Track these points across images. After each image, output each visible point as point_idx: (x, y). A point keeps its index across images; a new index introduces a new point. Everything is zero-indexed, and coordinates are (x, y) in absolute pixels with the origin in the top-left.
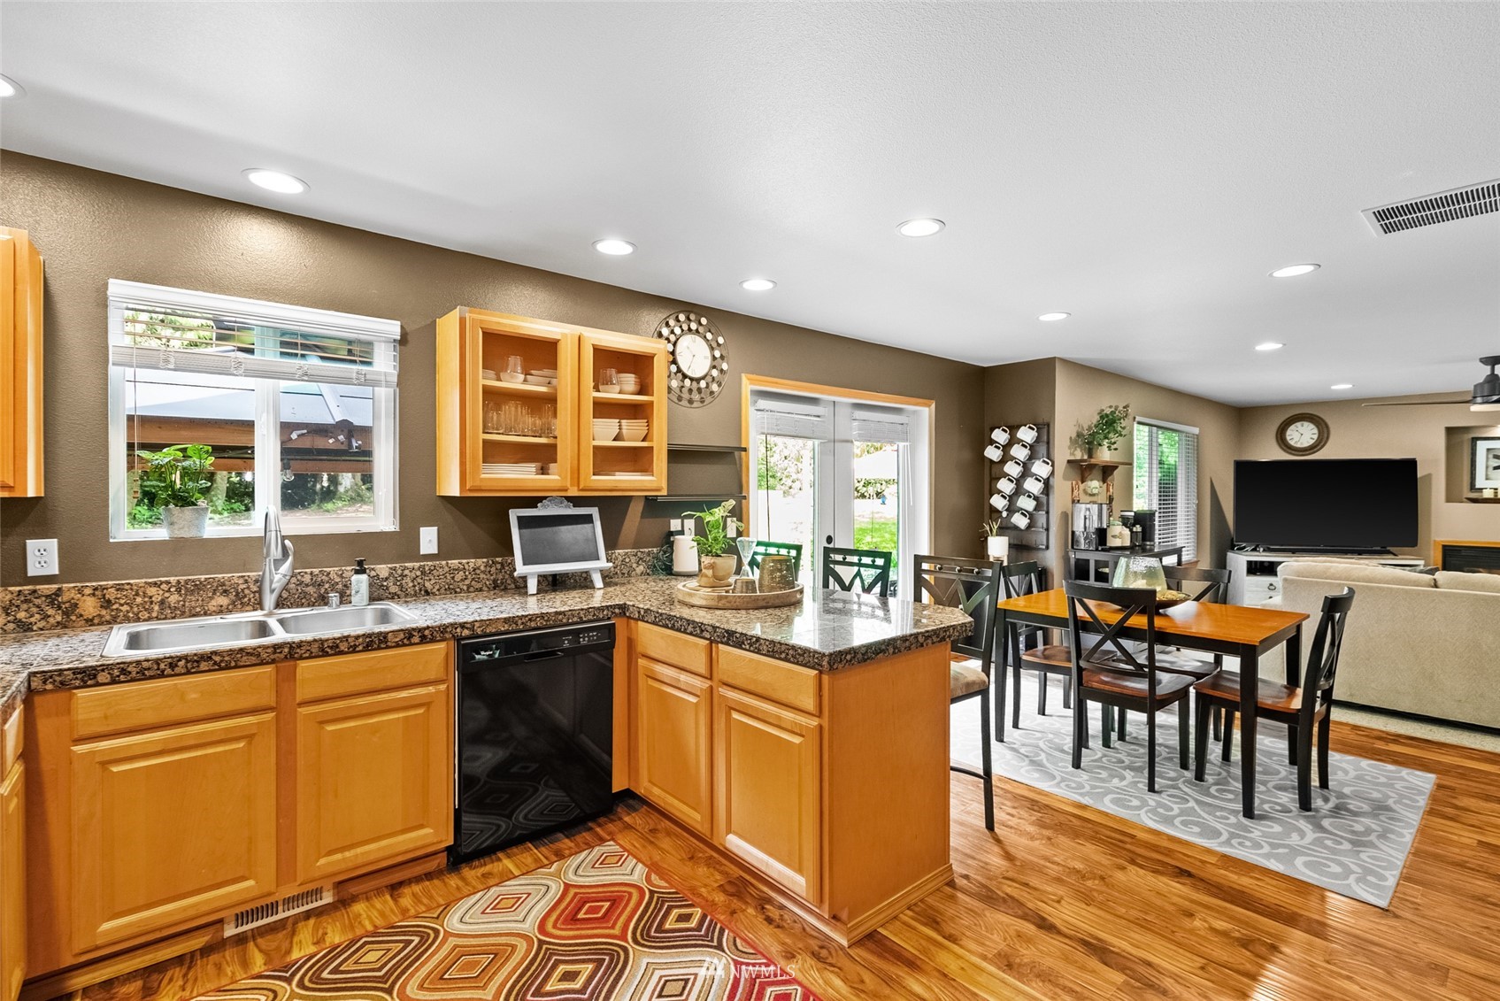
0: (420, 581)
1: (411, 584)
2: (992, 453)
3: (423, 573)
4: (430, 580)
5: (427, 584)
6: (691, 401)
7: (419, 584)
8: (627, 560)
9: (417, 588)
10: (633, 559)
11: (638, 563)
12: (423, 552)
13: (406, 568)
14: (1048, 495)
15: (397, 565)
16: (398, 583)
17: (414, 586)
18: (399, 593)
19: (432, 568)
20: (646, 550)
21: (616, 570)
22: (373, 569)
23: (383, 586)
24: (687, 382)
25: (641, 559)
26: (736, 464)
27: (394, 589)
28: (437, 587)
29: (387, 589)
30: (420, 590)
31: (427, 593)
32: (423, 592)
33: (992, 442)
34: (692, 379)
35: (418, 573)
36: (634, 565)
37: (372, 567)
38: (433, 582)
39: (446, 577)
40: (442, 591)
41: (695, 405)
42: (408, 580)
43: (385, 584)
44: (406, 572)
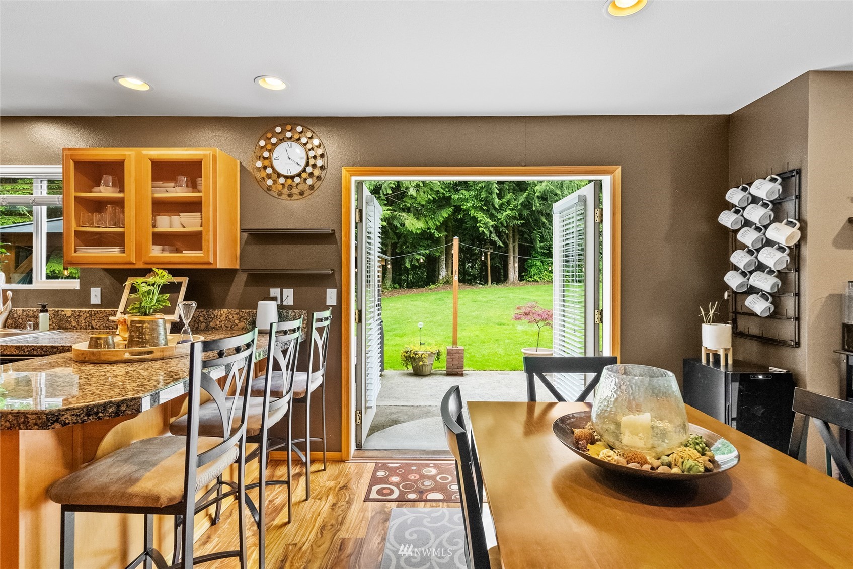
0: (88, 320)
1: (84, 322)
2: (727, 219)
3: (91, 315)
4: (95, 320)
5: (93, 323)
6: (290, 195)
7: (88, 321)
8: (231, 317)
9: (87, 324)
10: (236, 317)
11: (239, 320)
12: (92, 303)
13: (81, 311)
14: (798, 270)
15: (76, 310)
16: (77, 320)
17: (85, 323)
18: (77, 326)
19: (96, 313)
20: (247, 311)
21: (221, 324)
22: (63, 311)
23: (68, 321)
24: (282, 180)
25: (242, 317)
26: (337, 244)
27: (74, 323)
28: (98, 325)
29: (71, 323)
30: (89, 325)
31: (93, 328)
32: (90, 327)
33: (728, 206)
34: (286, 177)
35: (88, 315)
36: (237, 322)
37: (63, 309)
38: (96, 321)
39: (103, 319)
40: (101, 327)
41: (295, 197)
42: (82, 319)
43: (69, 320)
44: (81, 314)
